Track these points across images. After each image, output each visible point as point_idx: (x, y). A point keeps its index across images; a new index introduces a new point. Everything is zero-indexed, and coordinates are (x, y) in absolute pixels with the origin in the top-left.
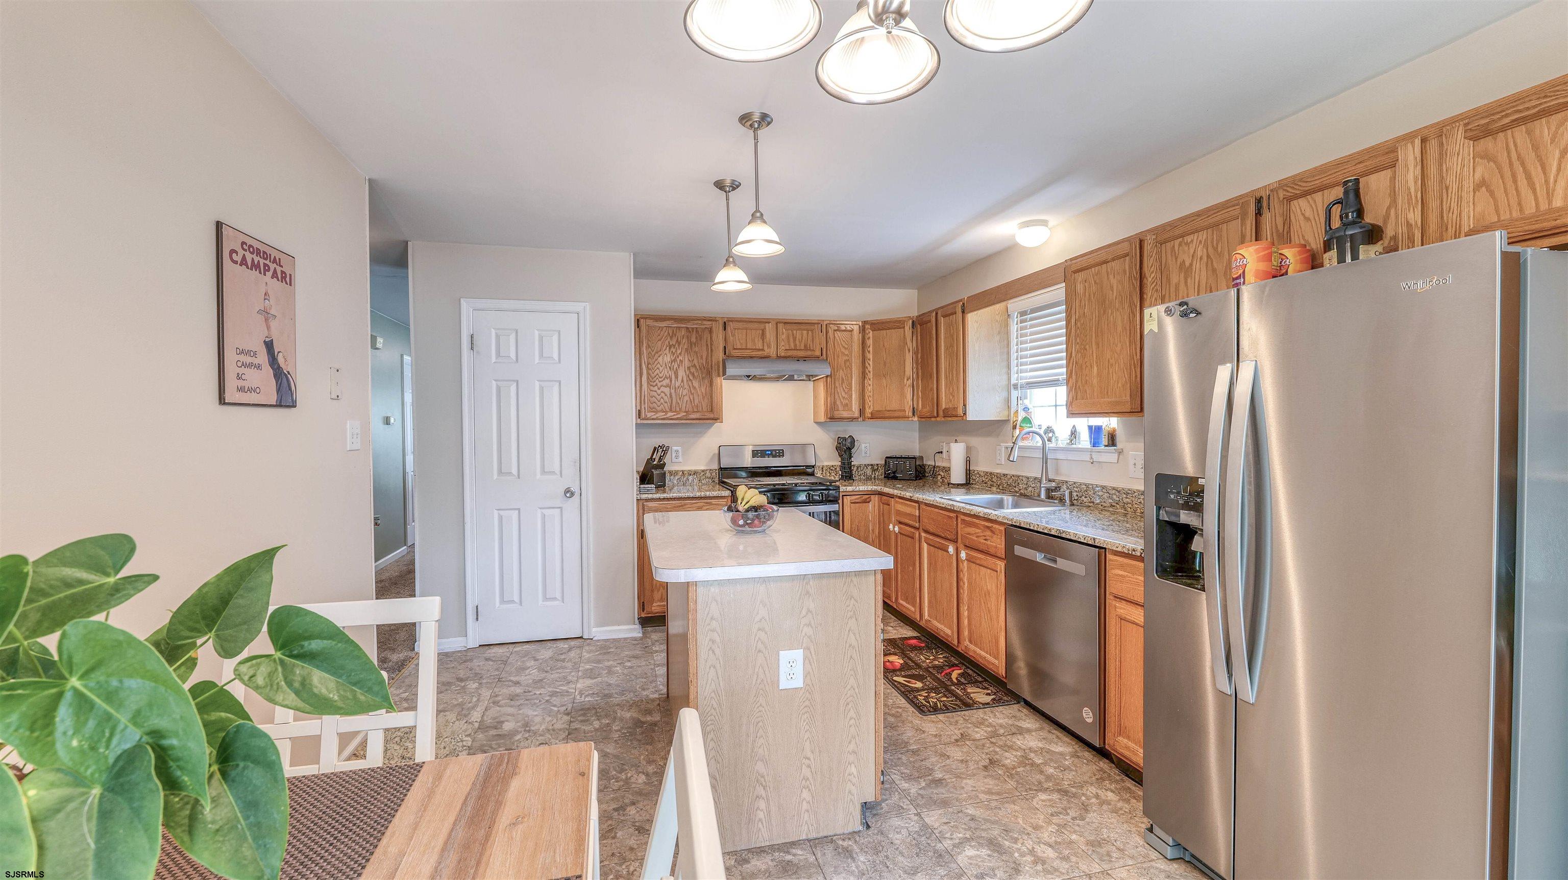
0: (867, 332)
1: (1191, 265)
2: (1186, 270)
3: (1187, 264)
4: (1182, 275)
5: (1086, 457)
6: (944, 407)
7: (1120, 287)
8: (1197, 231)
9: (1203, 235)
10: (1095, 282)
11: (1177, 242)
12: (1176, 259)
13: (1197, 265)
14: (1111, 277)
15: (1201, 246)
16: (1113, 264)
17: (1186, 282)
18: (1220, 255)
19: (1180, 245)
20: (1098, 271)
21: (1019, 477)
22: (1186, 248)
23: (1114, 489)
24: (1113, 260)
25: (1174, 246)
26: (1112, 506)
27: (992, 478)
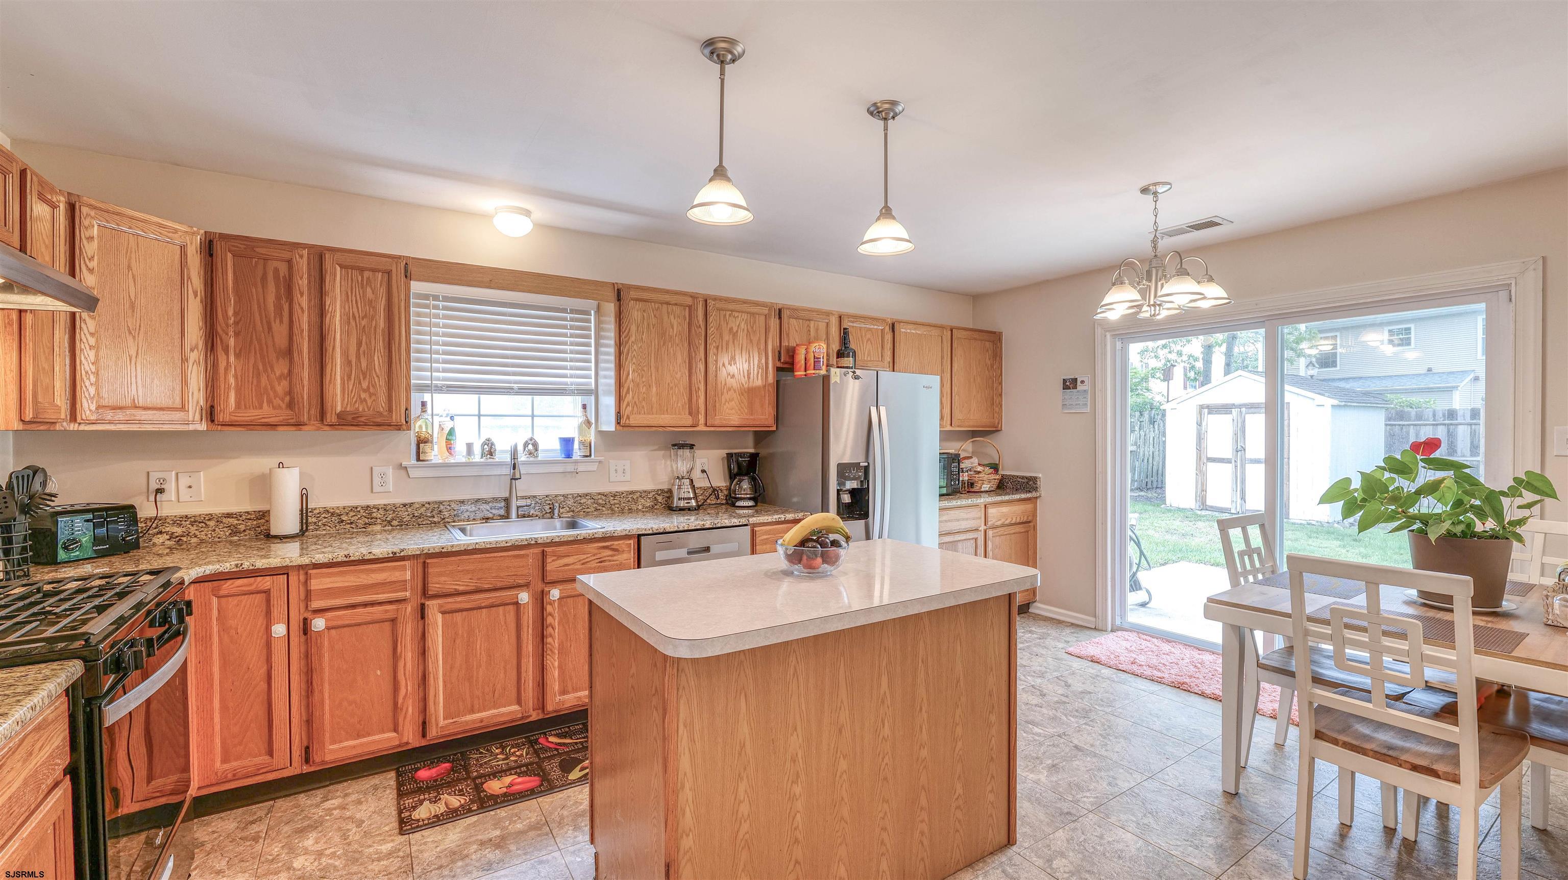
1: (737, 331)
2: (735, 335)
3: (735, 331)
4: (731, 336)
5: (559, 468)
6: (339, 409)
7: (680, 328)
8: (742, 312)
9: (745, 316)
10: (655, 316)
11: (728, 313)
12: (727, 324)
13: (740, 334)
14: (672, 317)
15: (743, 323)
16: (674, 307)
17: (733, 342)
18: (754, 332)
19: (730, 315)
20: (658, 308)
21: (441, 503)
22: (734, 319)
23: (599, 494)
24: (676, 304)
25: (725, 315)
27: (370, 514)
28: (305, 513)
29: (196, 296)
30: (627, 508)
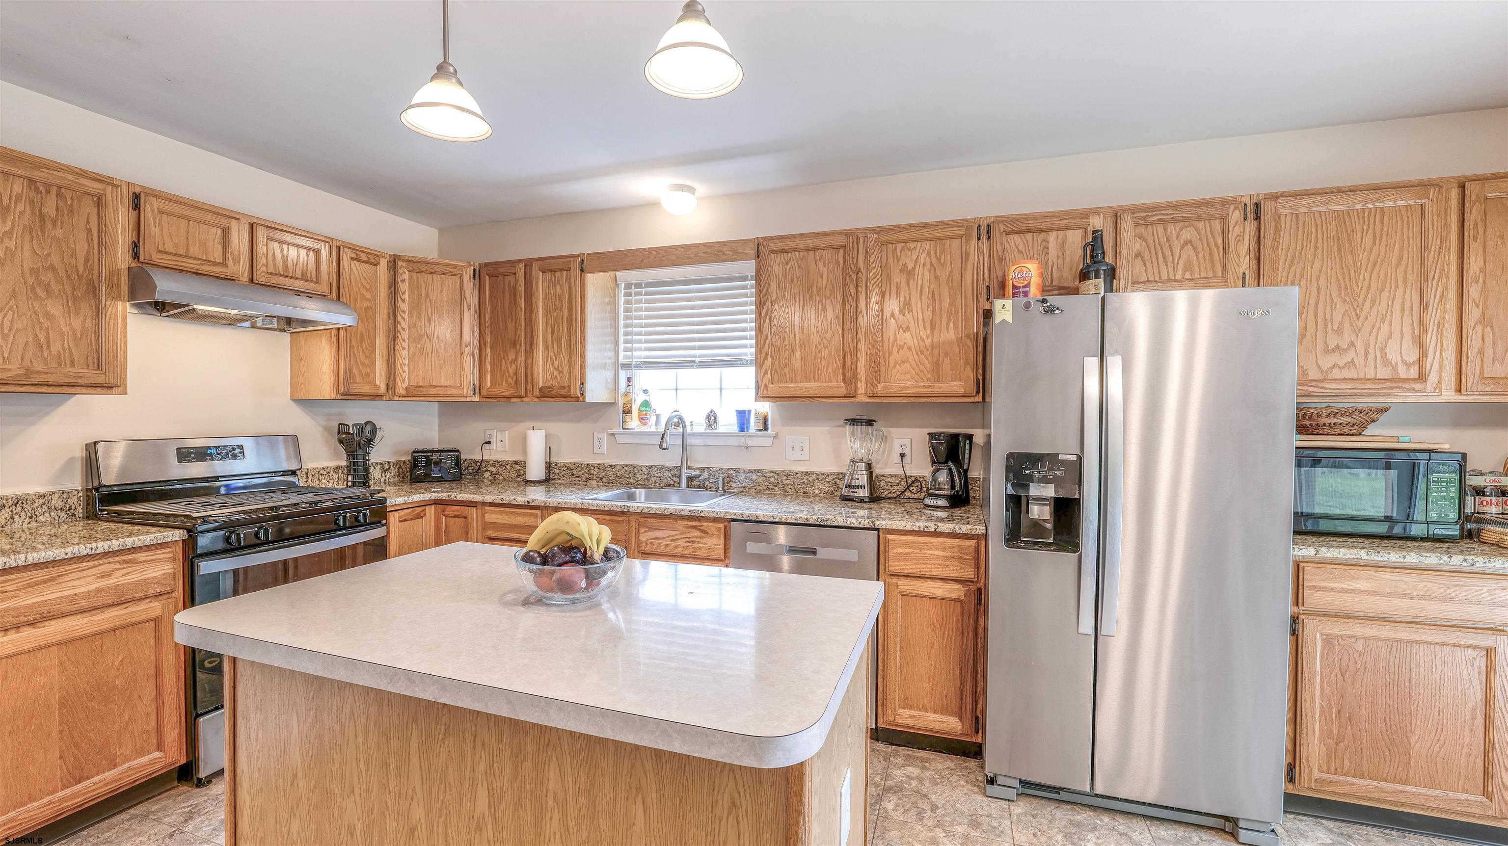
0: (401, 271)
1: (914, 269)
2: (909, 274)
3: (910, 267)
4: (904, 276)
5: (733, 442)
6: (541, 384)
7: (831, 276)
8: (922, 240)
9: (926, 245)
10: (799, 267)
11: (899, 246)
12: (898, 260)
13: (919, 270)
14: (821, 265)
15: (923, 255)
16: (824, 253)
17: (908, 283)
18: (943, 265)
19: (903, 249)
20: (804, 256)
21: (635, 466)
22: (909, 253)
23: (771, 472)
24: (825, 248)
25: (895, 249)
26: (768, 488)
27: (590, 470)
28: (549, 466)
29: (469, 308)
30: (801, 490)
